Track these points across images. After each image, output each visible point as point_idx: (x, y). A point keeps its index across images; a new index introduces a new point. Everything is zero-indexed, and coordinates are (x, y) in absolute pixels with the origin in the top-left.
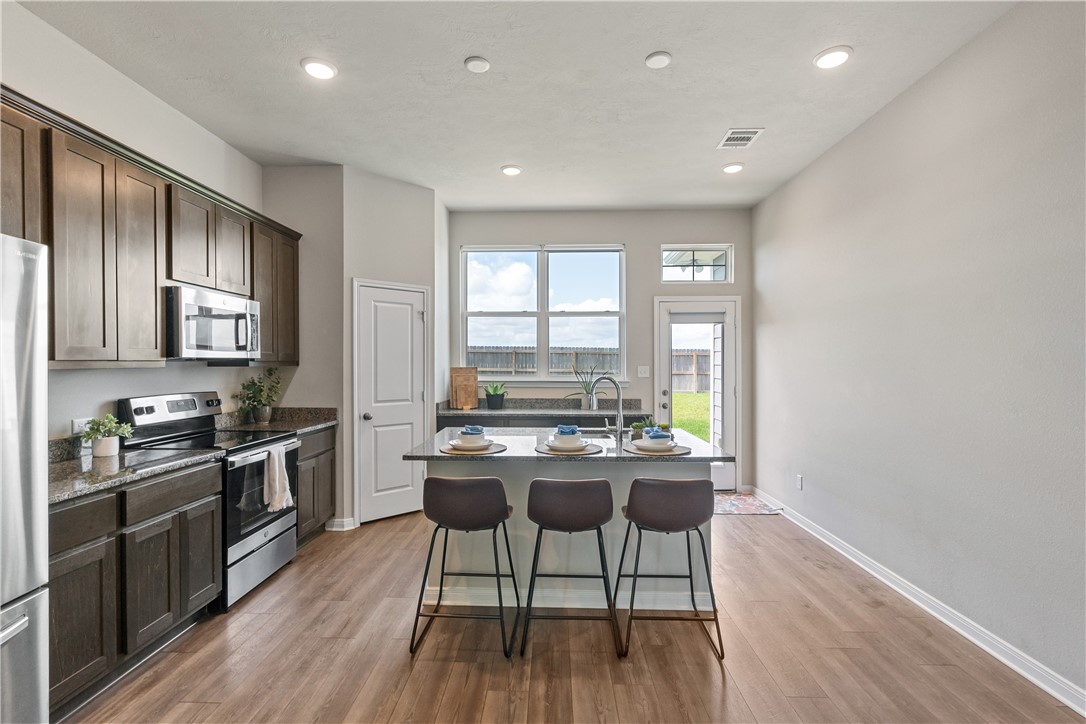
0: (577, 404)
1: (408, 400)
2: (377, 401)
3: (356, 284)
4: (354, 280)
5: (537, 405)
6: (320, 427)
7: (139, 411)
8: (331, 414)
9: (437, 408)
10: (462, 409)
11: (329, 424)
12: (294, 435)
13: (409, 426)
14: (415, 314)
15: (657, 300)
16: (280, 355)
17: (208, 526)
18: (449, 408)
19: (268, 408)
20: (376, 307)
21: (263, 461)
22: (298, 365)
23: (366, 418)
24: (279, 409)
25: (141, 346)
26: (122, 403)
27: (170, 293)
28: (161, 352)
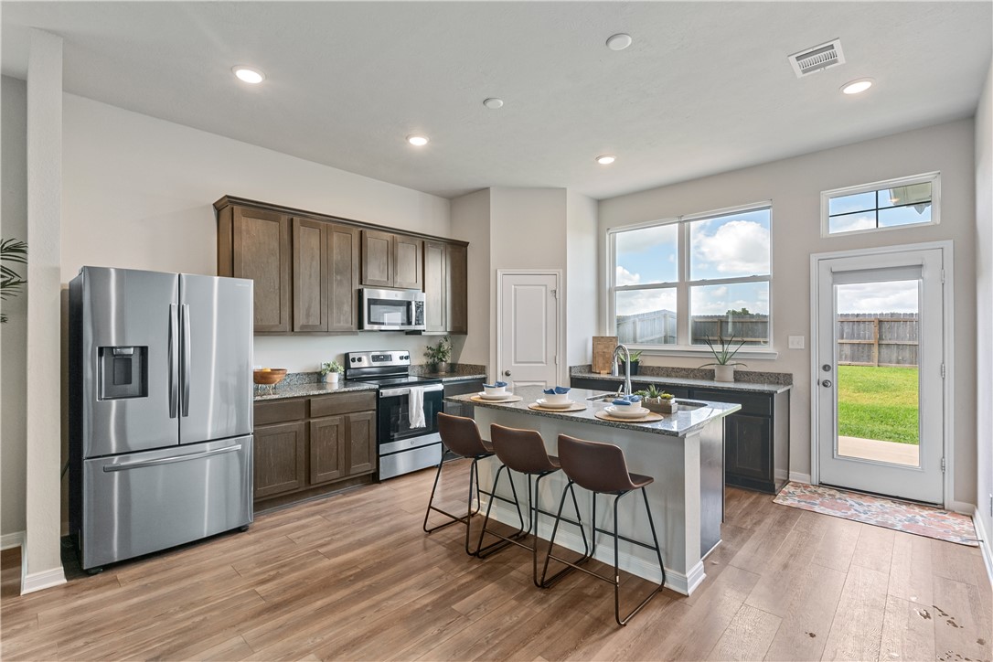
0: (710, 375)
1: (542, 362)
2: (516, 362)
3: (499, 274)
4: (498, 271)
5: (673, 374)
7: (353, 360)
8: (482, 369)
9: (570, 371)
10: (599, 373)
12: (441, 382)
14: (549, 293)
15: (814, 258)
16: (448, 327)
17: (366, 428)
18: (591, 371)
20: (515, 290)
21: (408, 394)
22: (466, 333)
23: (507, 374)
25: (342, 324)
26: (347, 356)
27: (360, 293)
28: (354, 326)
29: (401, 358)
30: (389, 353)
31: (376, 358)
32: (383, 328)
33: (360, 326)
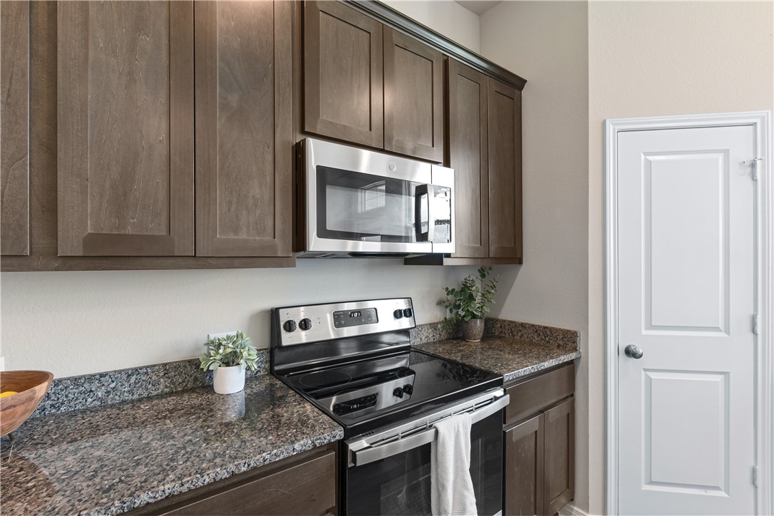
1: (717, 329)
2: (650, 326)
3: (610, 129)
4: (608, 122)
6: (547, 364)
7: (289, 326)
8: (568, 340)
11: (565, 358)
12: (500, 381)
13: (719, 378)
16: (492, 249)
19: (478, 321)
20: (649, 163)
21: (430, 443)
22: (520, 262)
23: (630, 353)
24: (497, 320)
25: (243, 236)
26: (274, 314)
27: (299, 153)
28: (282, 244)
29: (398, 314)
30: (371, 305)
31: (341, 319)
32: (363, 246)
33: (299, 242)
